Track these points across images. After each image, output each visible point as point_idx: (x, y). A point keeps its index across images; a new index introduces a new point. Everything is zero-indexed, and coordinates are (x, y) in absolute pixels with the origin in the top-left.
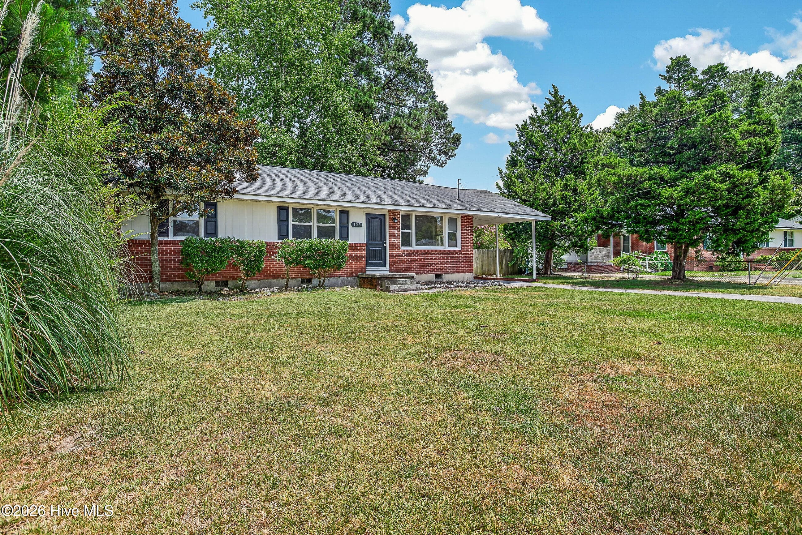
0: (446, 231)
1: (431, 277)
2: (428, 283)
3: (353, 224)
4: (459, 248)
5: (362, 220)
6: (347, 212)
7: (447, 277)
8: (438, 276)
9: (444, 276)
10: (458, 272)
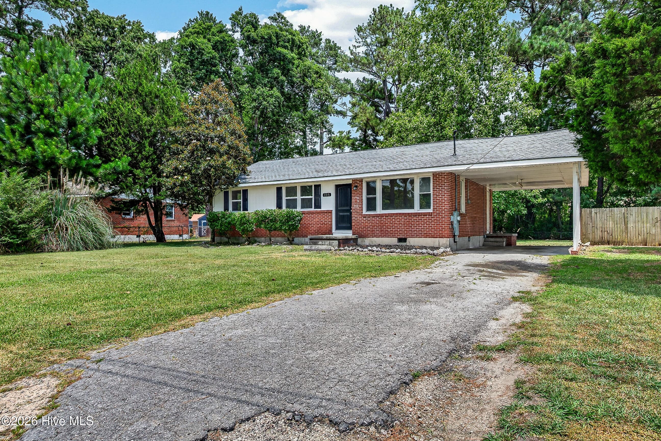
0: (417, 193)
1: (394, 241)
2: (389, 247)
3: (324, 195)
4: (430, 211)
5: (331, 189)
6: (320, 185)
7: (412, 241)
8: (400, 240)
9: (408, 239)
10: (427, 236)
